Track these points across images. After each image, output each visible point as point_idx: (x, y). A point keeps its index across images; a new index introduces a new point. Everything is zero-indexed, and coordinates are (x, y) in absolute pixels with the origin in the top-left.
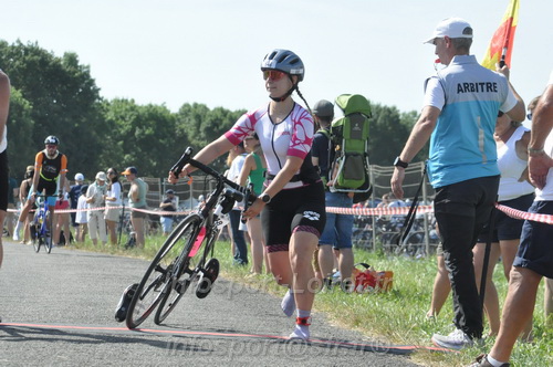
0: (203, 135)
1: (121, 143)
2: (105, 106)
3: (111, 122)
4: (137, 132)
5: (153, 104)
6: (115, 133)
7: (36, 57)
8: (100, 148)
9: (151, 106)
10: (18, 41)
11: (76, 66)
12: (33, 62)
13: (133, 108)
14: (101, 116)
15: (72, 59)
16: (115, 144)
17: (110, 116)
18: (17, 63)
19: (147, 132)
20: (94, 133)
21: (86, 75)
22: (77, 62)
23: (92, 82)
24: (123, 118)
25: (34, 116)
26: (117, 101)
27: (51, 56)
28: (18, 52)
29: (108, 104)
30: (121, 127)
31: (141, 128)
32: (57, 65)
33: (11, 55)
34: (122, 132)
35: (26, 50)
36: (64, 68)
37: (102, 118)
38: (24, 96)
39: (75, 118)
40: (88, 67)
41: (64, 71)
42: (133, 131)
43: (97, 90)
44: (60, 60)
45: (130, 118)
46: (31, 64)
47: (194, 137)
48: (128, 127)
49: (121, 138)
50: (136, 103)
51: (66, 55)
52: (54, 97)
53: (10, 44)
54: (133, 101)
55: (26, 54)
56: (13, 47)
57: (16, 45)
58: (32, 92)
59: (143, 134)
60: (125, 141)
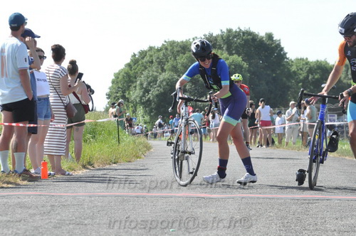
0: (350, 76)
1: (300, 84)
2: (290, 63)
3: (294, 72)
4: (310, 77)
5: (319, 60)
6: (297, 79)
7: (249, 37)
8: (289, 88)
9: (318, 61)
10: (239, 28)
11: (273, 41)
12: (248, 40)
13: (307, 63)
14: (288, 69)
15: (270, 36)
16: (297, 85)
17: (294, 68)
18: (239, 41)
19: (316, 77)
20: (284, 79)
21: (279, 45)
22: (273, 38)
23: (282, 49)
24: (301, 69)
25: (249, 71)
26: (297, 59)
27: (258, 36)
28: (239, 34)
29: (292, 62)
30: (300, 74)
31: (312, 74)
32: (261, 41)
33: (235, 36)
34: (301, 78)
35: (244, 33)
36: (266, 42)
37: (289, 70)
38: (243, 60)
39: (273, 71)
40: (279, 40)
41: (265, 44)
42: (308, 76)
43: (285, 54)
44: (263, 38)
45: (306, 69)
46: (246, 41)
47: (345, 78)
48: (305, 75)
49: (301, 81)
50: (309, 60)
51: (266, 34)
52: (260, 59)
53: (234, 30)
54: (307, 59)
55: (244, 35)
56: (236, 32)
57: (238, 30)
58: (247, 57)
59: (313, 78)
60: (303, 83)
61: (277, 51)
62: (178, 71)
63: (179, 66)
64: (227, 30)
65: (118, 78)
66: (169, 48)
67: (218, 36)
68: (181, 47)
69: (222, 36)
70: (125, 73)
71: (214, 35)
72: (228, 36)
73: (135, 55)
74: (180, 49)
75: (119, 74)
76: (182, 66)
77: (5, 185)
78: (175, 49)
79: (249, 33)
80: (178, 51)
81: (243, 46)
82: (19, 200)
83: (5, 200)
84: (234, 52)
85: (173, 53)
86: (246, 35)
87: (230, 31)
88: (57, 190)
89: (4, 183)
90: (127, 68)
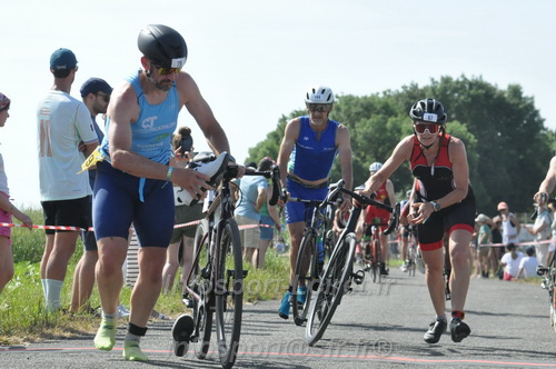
61: (528, 116)
62: (358, 147)
63: (360, 137)
64: (443, 78)
65: (256, 156)
66: (343, 108)
67: (426, 89)
68: (362, 106)
69: (433, 89)
70: (268, 149)
71: (420, 87)
72: (445, 89)
73: (284, 119)
74: (361, 110)
75: (257, 149)
76: (365, 138)
77: (68, 334)
78: (354, 110)
79: (478, 85)
80: (358, 114)
81: (469, 106)
82: (93, 360)
83: (69, 360)
84: (453, 116)
85: (349, 116)
86: (474, 88)
87: (447, 80)
88: (155, 344)
89: (67, 330)
90: (271, 141)
